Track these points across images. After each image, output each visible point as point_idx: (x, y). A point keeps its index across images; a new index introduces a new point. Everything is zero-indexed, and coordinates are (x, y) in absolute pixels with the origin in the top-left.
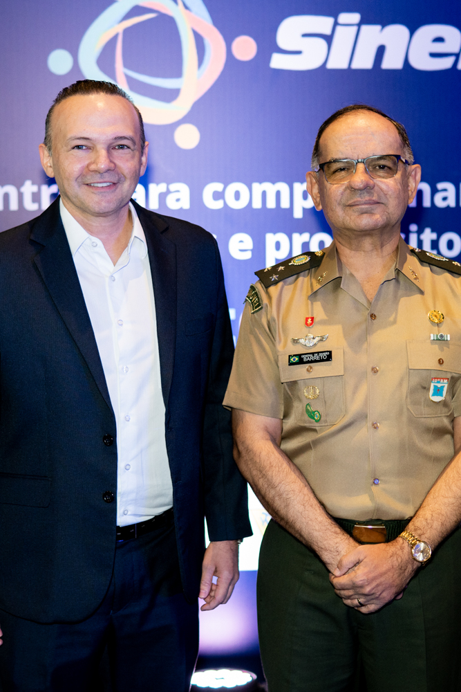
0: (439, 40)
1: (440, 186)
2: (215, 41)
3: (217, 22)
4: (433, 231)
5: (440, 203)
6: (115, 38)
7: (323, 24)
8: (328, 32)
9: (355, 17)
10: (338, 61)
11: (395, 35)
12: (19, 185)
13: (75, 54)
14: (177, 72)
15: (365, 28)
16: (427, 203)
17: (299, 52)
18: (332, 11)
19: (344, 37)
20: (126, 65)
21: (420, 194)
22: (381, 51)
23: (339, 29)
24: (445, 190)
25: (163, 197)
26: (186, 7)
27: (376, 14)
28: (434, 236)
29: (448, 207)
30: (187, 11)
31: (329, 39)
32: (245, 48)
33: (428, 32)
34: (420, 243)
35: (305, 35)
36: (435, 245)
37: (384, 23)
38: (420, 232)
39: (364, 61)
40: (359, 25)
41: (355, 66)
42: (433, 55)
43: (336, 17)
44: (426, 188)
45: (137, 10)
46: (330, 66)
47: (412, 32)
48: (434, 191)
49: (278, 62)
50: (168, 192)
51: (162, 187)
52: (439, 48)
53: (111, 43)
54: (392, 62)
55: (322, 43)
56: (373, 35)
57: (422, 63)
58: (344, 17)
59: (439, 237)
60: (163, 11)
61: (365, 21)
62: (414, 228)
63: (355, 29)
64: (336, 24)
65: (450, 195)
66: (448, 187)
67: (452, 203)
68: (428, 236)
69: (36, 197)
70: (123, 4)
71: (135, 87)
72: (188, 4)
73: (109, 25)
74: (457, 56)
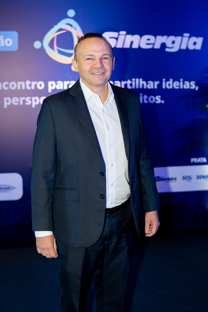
0: (149, 40)
1: (149, 82)
5: (149, 87)
6: (54, 38)
7: (115, 34)
10: (120, 46)
11: (136, 38)
12: (25, 81)
13: (42, 42)
14: (72, 48)
16: (145, 87)
18: (118, 31)
19: (121, 38)
21: (143, 85)
22: (132, 43)
23: (120, 36)
26: (75, 29)
27: (131, 32)
29: (151, 89)
31: (117, 39)
33: (145, 37)
34: (143, 99)
35: (110, 38)
36: (147, 100)
38: (143, 96)
39: (127, 46)
40: (126, 35)
41: (125, 47)
42: (147, 44)
44: (145, 83)
45: (61, 30)
46: (117, 47)
47: (141, 36)
48: (147, 84)
50: (70, 84)
51: (68, 82)
52: (149, 42)
53: (52, 40)
54: (135, 46)
55: (115, 40)
56: (130, 38)
57: (144, 46)
58: (121, 33)
59: (149, 97)
60: (68, 30)
61: (128, 34)
62: (141, 94)
63: (124, 36)
64: (119, 35)
65: (152, 85)
66: (151, 83)
67: (152, 87)
68: (145, 97)
69: (30, 85)
70: (56, 28)
71: (60, 52)
72: (76, 28)
73: (52, 34)
74: (154, 44)
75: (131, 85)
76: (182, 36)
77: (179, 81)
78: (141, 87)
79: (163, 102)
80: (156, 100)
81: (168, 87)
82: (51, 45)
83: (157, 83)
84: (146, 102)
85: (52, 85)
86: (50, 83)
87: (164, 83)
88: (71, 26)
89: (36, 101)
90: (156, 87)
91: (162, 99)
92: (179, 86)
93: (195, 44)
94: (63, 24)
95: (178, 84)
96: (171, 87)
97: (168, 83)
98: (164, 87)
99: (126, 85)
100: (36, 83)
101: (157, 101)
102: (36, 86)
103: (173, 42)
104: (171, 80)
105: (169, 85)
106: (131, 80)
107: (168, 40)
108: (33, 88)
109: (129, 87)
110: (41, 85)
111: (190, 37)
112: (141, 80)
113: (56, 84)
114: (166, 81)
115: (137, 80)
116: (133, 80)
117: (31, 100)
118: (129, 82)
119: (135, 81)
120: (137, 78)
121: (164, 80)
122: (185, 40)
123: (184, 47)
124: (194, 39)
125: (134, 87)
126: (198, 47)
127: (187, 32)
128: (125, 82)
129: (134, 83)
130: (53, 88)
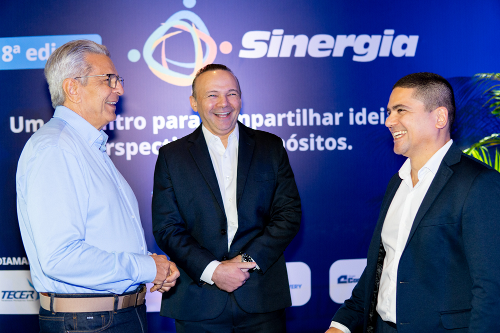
0: (323, 42)
1: (325, 115)
2: (211, 44)
3: (212, 35)
4: (322, 137)
5: (325, 123)
6: (161, 44)
7: (265, 35)
8: (267, 39)
9: (281, 32)
10: (273, 54)
11: (301, 41)
13: (141, 52)
14: (192, 59)
15: (286, 37)
16: (318, 123)
17: (253, 49)
18: (269, 28)
19: (276, 41)
20: (167, 57)
21: (315, 119)
22: (294, 48)
23: (273, 37)
24: (327, 117)
25: (186, 122)
26: (197, 28)
27: (291, 30)
28: (322, 140)
29: (329, 125)
30: (197, 30)
31: (268, 42)
32: (226, 47)
33: (317, 38)
34: (316, 143)
35: (256, 41)
36: (323, 144)
37: (295, 33)
38: (315, 138)
39: (286, 53)
40: (283, 35)
41: (282, 55)
42: (321, 50)
43: (271, 31)
44: (318, 116)
45: (172, 29)
46: (269, 56)
47: (310, 38)
48: (322, 117)
49: (243, 54)
50: (189, 120)
51: (186, 117)
52: (323, 46)
53: (159, 46)
54: (300, 53)
55: (265, 45)
56: (290, 40)
57: (315, 53)
58: (275, 32)
59: (325, 140)
60: (185, 30)
61: (285, 33)
62: (312, 135)
63: (281, 37)
64: (271, 35)
65: (330, 119)
66: (329, 115)
67: (331, 123)
68: (320, 139)
69: (123, 123)
70: (165, 26)
71: (172, 67)
72: (198, 26)
73: (158, 37)
74: (332, 50)
75: (294, 120)
76: (383, 35)
77: (379, 112)
78: (311, 123)
79: (350, 148)
80: (338, 145)
81: (359, 122)
82: (157, 55)
83: (339, 115)
84: (320, 148)
85: (159, 122)
86: (155, 119)
87: (351, 115)
88: (190, 22)
89: (132, 149)
90: (337, 123)
91: (348, 143)
92: (379, 120)
93: (404, 46)
94: (175, 21)
95: (377, 117)
96: (364, 122)
97: (358, 115)
98: (351, 123)
99: (285, 120)
100: (132, 119)
101: (341, 146)
102: (132, 123)
103: (367, 45)
104: (364, 110)
105: (361, 118)
106: (294, 112)
107: (356, 42)
108: (128, 127)
109: (291, 123)
110: (140, 123)
111: (395, 36)
112: (311, 111)
113: (166, 120)
114: (355, 113)
115: (305, 111)
116: (298, 111)
117: (125, 147)
118: (290, 115)
119: (301, 113)
120: (305, 108)
121: (351, 110)
122: (387, 40)
123: (385, 53)
124: (402, 39)
125: (299, 124)
126: (411, 52)
127: (389, 28)
128: (284, 115)
129: (298, 116)
130: (161, 127)
